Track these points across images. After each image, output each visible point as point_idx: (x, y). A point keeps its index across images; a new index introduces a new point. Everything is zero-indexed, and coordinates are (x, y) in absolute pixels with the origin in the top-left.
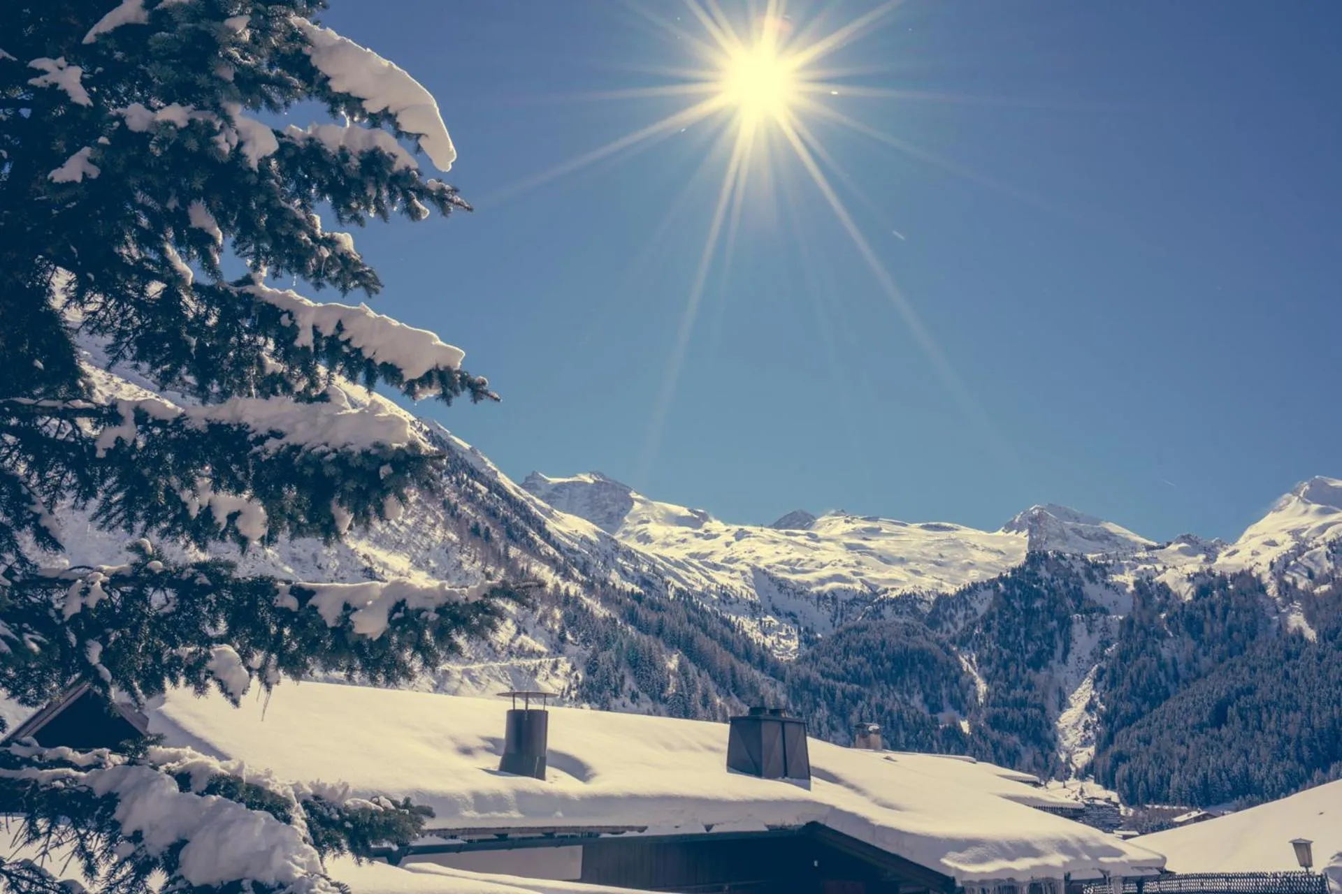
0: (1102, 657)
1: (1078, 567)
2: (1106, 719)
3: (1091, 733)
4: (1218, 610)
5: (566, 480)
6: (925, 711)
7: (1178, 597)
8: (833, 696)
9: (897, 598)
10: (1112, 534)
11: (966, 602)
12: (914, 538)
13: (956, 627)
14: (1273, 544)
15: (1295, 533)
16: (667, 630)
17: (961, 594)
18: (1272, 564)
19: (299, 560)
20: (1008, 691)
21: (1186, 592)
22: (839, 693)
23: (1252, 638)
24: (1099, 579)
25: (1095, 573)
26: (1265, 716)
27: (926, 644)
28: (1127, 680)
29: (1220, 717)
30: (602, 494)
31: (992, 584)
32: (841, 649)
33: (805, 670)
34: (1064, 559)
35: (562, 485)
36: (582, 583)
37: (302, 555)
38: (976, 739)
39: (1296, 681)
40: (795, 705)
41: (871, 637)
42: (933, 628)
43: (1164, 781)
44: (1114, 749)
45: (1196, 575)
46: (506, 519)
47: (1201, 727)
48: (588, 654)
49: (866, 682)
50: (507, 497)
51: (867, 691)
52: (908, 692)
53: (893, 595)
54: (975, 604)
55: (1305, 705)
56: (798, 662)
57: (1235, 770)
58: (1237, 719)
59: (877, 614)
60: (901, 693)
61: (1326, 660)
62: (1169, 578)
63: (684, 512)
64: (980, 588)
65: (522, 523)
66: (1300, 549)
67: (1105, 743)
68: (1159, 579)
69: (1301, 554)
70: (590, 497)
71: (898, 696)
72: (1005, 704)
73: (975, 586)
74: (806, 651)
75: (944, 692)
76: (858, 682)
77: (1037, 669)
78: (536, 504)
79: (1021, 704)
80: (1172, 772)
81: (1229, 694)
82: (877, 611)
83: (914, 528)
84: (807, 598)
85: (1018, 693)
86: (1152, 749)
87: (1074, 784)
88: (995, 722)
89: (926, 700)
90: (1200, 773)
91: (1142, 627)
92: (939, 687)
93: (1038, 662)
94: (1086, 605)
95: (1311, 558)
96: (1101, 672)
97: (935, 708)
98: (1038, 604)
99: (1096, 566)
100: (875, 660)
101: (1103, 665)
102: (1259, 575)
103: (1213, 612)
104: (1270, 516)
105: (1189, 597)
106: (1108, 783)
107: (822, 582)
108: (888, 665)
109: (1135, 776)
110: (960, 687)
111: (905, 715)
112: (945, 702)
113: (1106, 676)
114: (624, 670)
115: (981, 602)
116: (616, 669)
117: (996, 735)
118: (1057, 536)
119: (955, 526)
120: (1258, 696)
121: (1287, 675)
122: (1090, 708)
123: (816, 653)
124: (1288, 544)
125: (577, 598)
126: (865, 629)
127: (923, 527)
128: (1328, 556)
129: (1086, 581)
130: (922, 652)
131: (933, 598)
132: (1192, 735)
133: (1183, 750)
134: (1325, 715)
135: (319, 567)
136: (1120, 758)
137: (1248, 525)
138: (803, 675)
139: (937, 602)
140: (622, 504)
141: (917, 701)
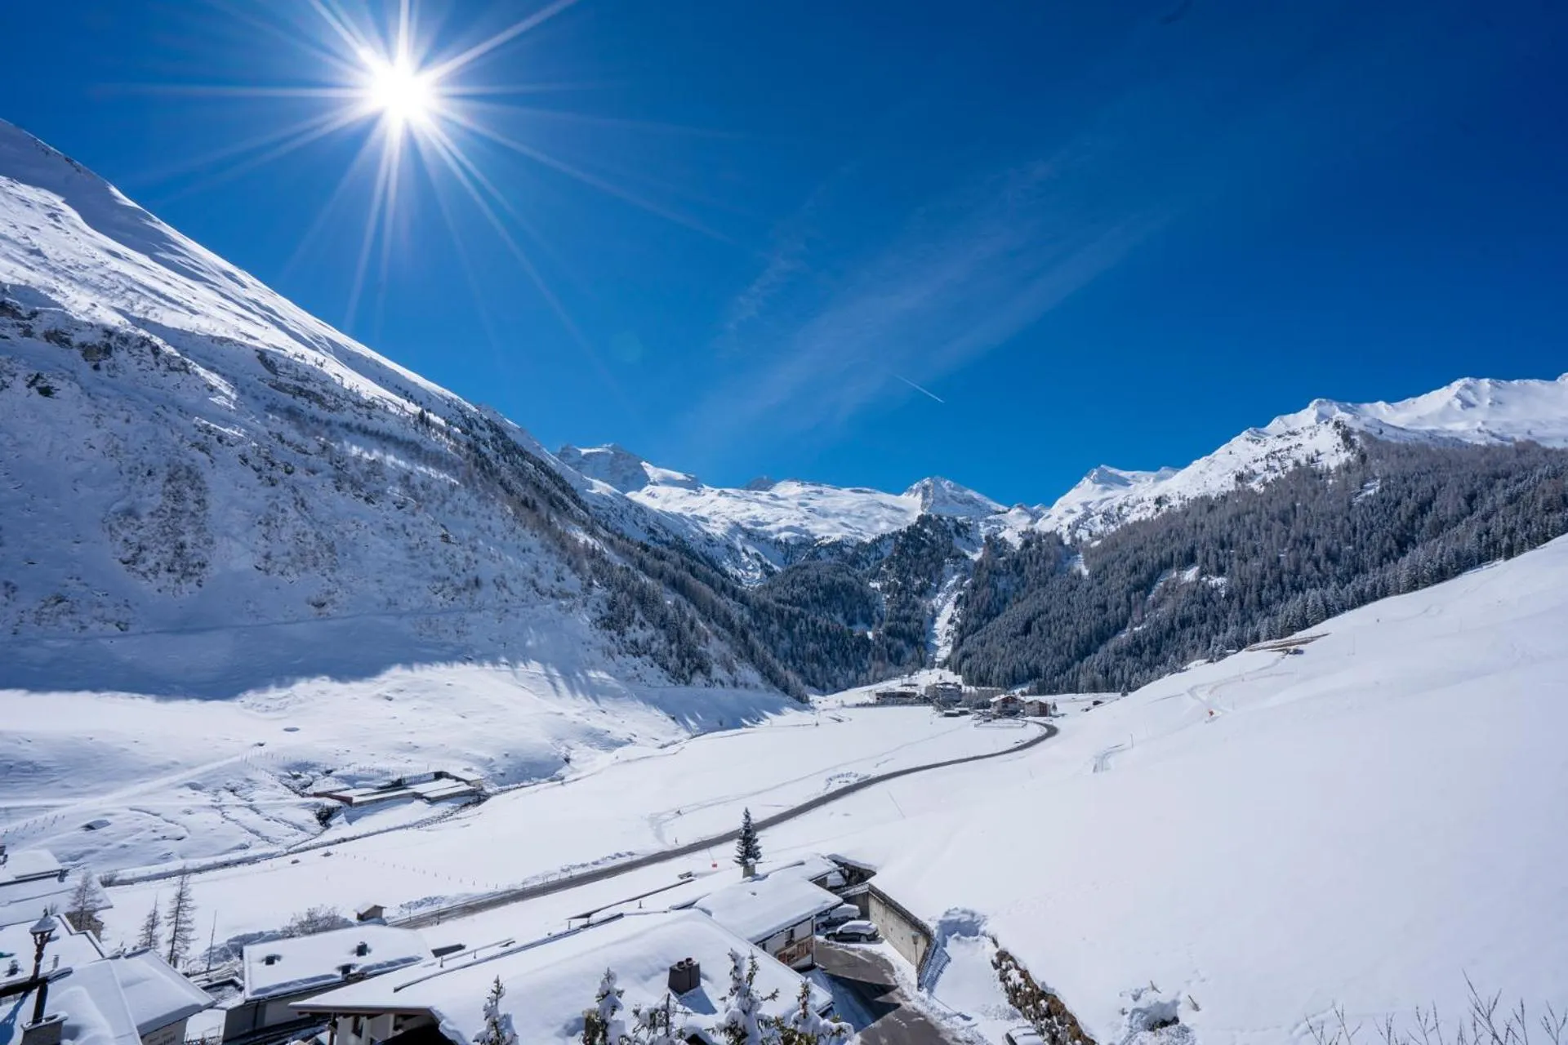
0: (961, 588)
1: (951, 525)
2: (960, 629)
3: (949, 638)
4: (1034, 559)
5: (593, 451)
6: (843, 624)
7: (1011, 546)
8: (783, 616)
9: (830, 544)
10: (975, 500)
11: (877, 548)
12: (846, 499)
13: (869, 565)
14: (1071, 512)
15: (1085, 505)
16: (666, 575)
17: (874, 541)
18: (1069, 527)
19: (392, 529)
20: (899, 610)
21: (1017, 543)
22: (786, 613)
23: (1052, 575)
24: (963, 535)
25: (961, 530)
26: (1053, 627)
27: (847, 578)
28: (975, 604)
29: (1027, 629)
30: (620, 462)
31: (894, 536)
32: (789, 582)
33: (763, 597)
34: (942, 520)
35: (590, 454)
36: (605, 539)
37: (394, 525)
38: (876, 643)
39: (1073, 605)
40: (756, 623)
41: (810, 573)
42: (854, 566)
43: (989, 671)
44: (964, 649)
45: (1023, 533)
46: (547, 491)
47: (1015, 635)
48: (609, 595)
49: (805, 605)
50: (549, 473)
51: (806, 612)
52: (834, 612)
53: (827, 542)
54: (882, 549)
55: (1075, 621)
56: (759, 591)
57: (1031, 664)
58: (1037, 629)
59: (815, 556)
60: (829, 612)
61: (1091, 592)
62: (1007, 534)
63: (680, 476)
64: (886, 537)
65: (559, 493)
66: (1087, 515)
67: (958, 644)
68: (1001, 535)
69: (1087, 519)
70: (611, 464)
71: (827, 614)
72: (897, 618)
73: (883, 536)
74: (767, 582)
75: (858, 611)
76: (800, 604)
77: (920, 596)
78: (569, 472)
79: (907, 619)
80: (995, 664)
81: (1034, 614)
82: (815, 553)
83: (846, 491)
84: (768, 542)
85: (906, 612)
86: (985, 649)
87: (937, 671)
88: (890, 632)
89: (845, 616)
90: (1012, 665)
91: (987, 568)
92: (855, 608)
93: (922, 592)
94: (954, 552)
95: (1091, 523)
96: (960, 598)
97: (851, 622)
98: (924, 551)
99: (963, 526)
100: (812, 589)
101: (962, 593)
102: (1061, 534)
103: (1031, 558)
104: (1073, 490)
105: (1018, 548)
106: (957, 671)
107: (780, 531)
108: (820, 593)
109: (973, 668)
110: (868, 607)
111: (830, 629)
112: (858, 618)
113: (963, 600)
114: (635, 606)
115: (886, 548)
116: (629, 606)
117: (889, 640)
118: (941, 501)
119: (872, 490)
120: (1051, 615)
121: (1069, 601)
122: (951, 622)
123: (772, 585)
124: (1080, 512)
125: (601, 552)
126: (806, 567)
127: (853, 491)
128: (1101, 522)
129: (954, 535)
130: (844, 585)
131: (854, 544)
132: (1010, 641)
133: (1002, 651)
134: (1086, 627)
135: (408, 534)
136: (966, 656)
137: (1059, 497)
138: (762, 602)
139: (858, 546)
140: (635, 470)
141: (839, 617)
